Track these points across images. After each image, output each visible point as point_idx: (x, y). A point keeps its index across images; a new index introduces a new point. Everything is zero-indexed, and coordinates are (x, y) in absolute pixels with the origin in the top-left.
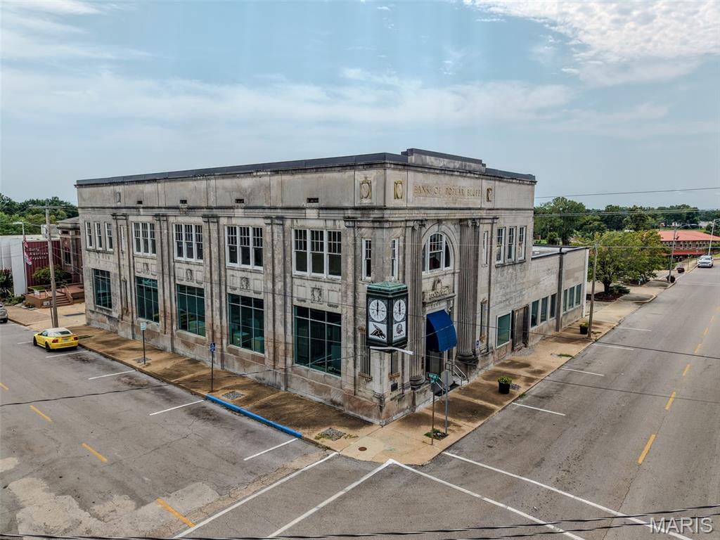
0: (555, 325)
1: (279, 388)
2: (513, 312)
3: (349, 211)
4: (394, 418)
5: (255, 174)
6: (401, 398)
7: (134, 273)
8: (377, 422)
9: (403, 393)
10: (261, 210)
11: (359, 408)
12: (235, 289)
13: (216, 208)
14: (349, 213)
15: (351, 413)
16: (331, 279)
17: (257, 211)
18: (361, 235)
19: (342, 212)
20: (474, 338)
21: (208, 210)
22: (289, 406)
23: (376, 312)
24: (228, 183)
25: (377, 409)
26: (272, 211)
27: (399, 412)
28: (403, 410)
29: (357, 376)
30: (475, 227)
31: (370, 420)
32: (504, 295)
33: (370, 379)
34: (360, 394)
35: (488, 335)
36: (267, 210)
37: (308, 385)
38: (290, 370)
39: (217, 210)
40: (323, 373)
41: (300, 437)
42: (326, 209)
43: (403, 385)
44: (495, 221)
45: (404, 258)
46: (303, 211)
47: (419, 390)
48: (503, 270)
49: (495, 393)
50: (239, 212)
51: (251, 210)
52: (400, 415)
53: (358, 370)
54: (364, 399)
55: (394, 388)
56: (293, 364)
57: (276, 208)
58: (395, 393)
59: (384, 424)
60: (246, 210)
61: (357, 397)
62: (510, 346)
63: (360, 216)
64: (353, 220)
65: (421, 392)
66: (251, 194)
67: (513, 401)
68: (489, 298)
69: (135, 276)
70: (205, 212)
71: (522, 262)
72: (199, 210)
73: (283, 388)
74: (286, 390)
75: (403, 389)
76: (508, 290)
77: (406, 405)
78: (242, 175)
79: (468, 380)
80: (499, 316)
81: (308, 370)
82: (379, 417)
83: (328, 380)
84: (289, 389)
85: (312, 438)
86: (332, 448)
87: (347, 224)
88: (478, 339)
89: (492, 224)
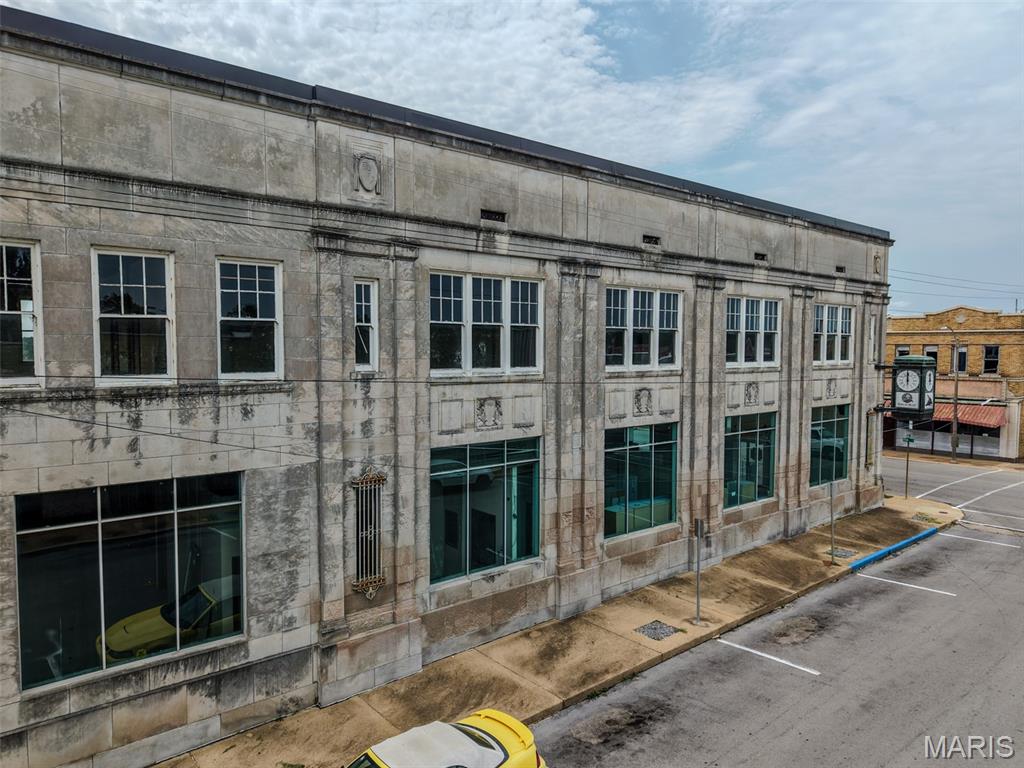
16: (844, 364)
19: (863, 286)
42: (853, 280)
46: (833, 281)
50: (760, 275)
51: (778, 274)
60: (771, 273)
66: (777, 248)
70: (702, 267)
78: (773, 217)
87: (868, 299)
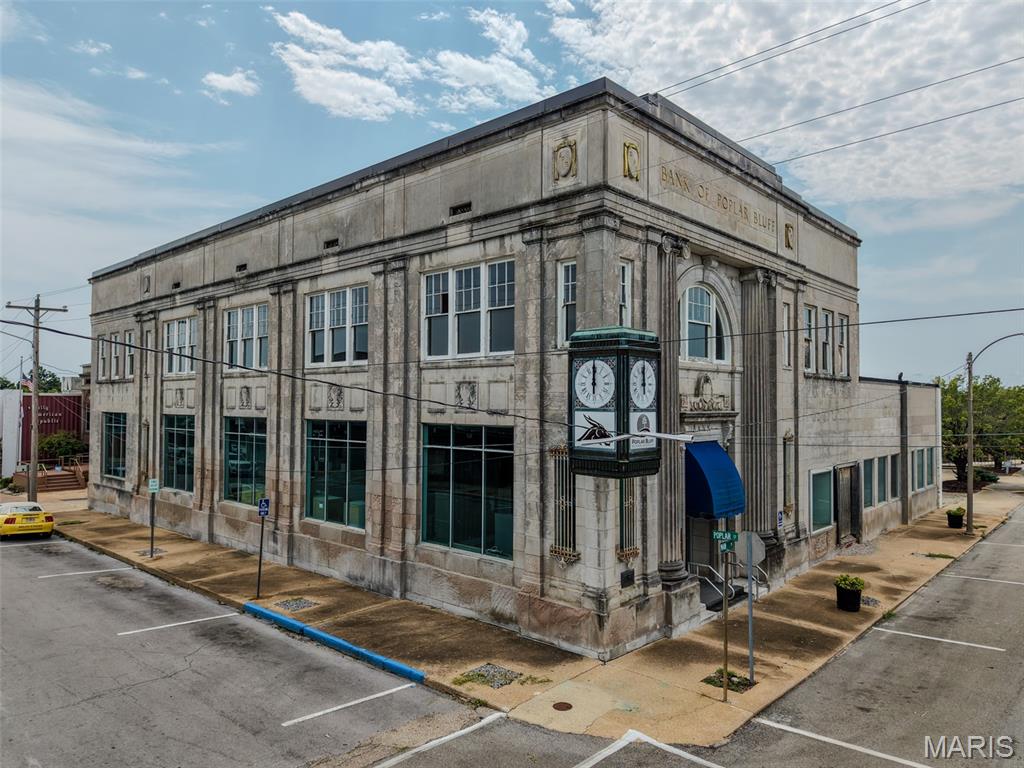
0: (900, 511)
1: (390, 594)
2: (835, 470)
3: (532, 211)
4: (629, 647)
5: (358, 186)
6: (641, 605)
7: (162, 409)
8: (592, 653)
9: (645, 595)
10: (367, 251)
11: (552, 623)
12: (318, 410)
13: (292, 265)
14: (532, 215)
15: (535, 636)
16: (495, 358)
17: (359, 253)
18: (555, 255)
19: (517, 216)
20: (775, 506)
21: (279, 273)
22: (405, 624)
23: (590, 388)
24: (313, 216)
25: (591, 623)
26: (387, 247)
27: (639, 633)
28: (646, 631)
29: (547, 554)
30: (770, 289)
31: (575, 649)
32: (820, 434)
33: (574, 559)
34: (553, 592)
35: (797, 505)
36: (377, 249)
37: (446, 584)
38: (411, 554)
39: (294, 269)
40: (475, 556)
41: (420, 680)
42: (485, 217)
43: (645, 576)
44: (802, 287)
45: (643, 306)
46: (443, 234)
47: (678, 591)
48: (816, 387)
49: (831, 609)
50: (330, 264)
51: (351, 255)
52: (641, 642)
53: (550, 540)
54: (562, 603)
55: (627, 579)
56: (417, 542)
57: (392, 241)
58: (631, 593)
59: (607, 657)
60: (342, 258)
61: (546, 599)
62: (833, 535)
63: (553, 214)
64: (540, 226)
65: (682, 596)
66: (351, 225)
67: (875, 625)
68: (797, 433)
69: (162, 415)
70: (275, 276)
71: (845, 380)
72: (265, 276)
73: (397, 594)
74: (403, 596)
75: (646, 585)
76: (826, 427)
77: (652, 620)
78: (336, 195)
79: (768, 587)
80: (814, 472)
81: (446, 553)
82: (596, 641)
83: (486, 568)
84: (409, 596)
85: (447, 681)
86: (490, 702)
87: (527, 236)
88: (780, 508)
89: (796, 292)
